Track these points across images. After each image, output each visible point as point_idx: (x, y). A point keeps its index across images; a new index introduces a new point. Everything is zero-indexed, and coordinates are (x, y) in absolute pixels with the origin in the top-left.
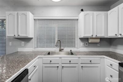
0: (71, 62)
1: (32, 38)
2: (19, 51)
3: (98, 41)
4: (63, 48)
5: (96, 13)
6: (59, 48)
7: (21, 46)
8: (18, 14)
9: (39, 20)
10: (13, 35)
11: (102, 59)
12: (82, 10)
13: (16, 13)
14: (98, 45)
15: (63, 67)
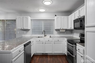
0: (49, 41)
1: (30, 30)
2: (23, 36)
3: (64, 31)
4: (46, 35)
5: (62, 17)
6: (44, 35)
7: (24, 34)
8: (23, 17)
9: (33, 20)
10: (21, 28)
11: (64, 39)
12: (56, 15)
13: (22, 17)
14: (65, 33)
15: (45, 43)
